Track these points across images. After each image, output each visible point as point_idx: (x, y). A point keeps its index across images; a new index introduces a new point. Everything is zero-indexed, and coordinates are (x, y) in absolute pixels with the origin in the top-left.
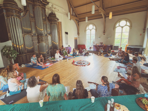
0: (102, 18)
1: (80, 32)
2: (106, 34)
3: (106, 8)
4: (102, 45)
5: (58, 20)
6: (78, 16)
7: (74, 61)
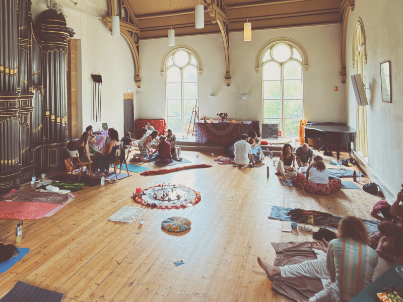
0: (219, 31)
1: (143, 74)
2: (233, 82)
3: (228, 5)
4: (225, 121)
5: (72, 34)
6: (135, 19)
7: (138, 190)
